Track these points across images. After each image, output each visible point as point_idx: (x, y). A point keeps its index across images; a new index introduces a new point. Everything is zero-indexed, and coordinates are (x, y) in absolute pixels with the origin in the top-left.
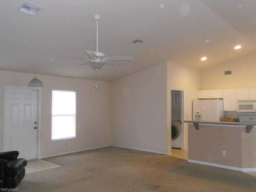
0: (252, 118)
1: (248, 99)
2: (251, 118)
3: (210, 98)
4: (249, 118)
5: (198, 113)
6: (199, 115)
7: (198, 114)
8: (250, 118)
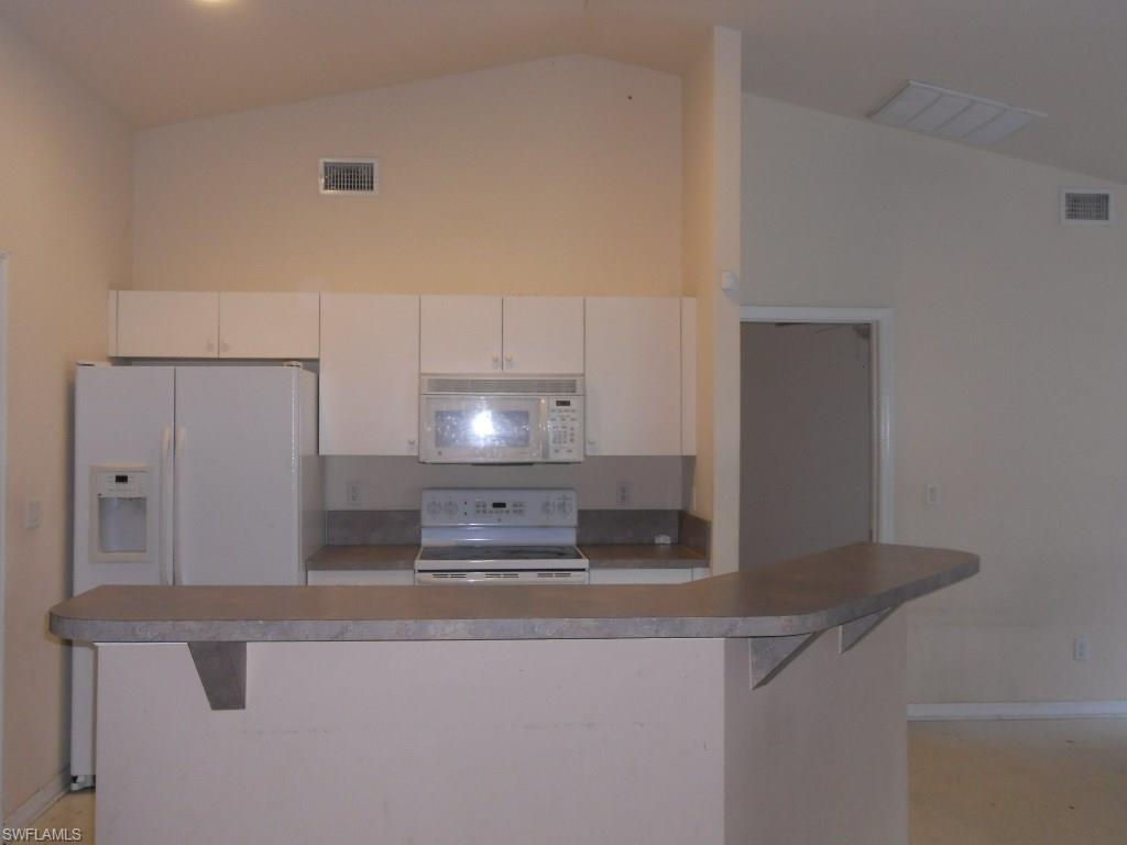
0: (503, 505)
1: (499, 370)
2: (496, 505)
3: (214, 355)
4: (484, 506)
5: (122, 479)
6: (136, 495)
7: (121, 485)
8: (489, 507)
